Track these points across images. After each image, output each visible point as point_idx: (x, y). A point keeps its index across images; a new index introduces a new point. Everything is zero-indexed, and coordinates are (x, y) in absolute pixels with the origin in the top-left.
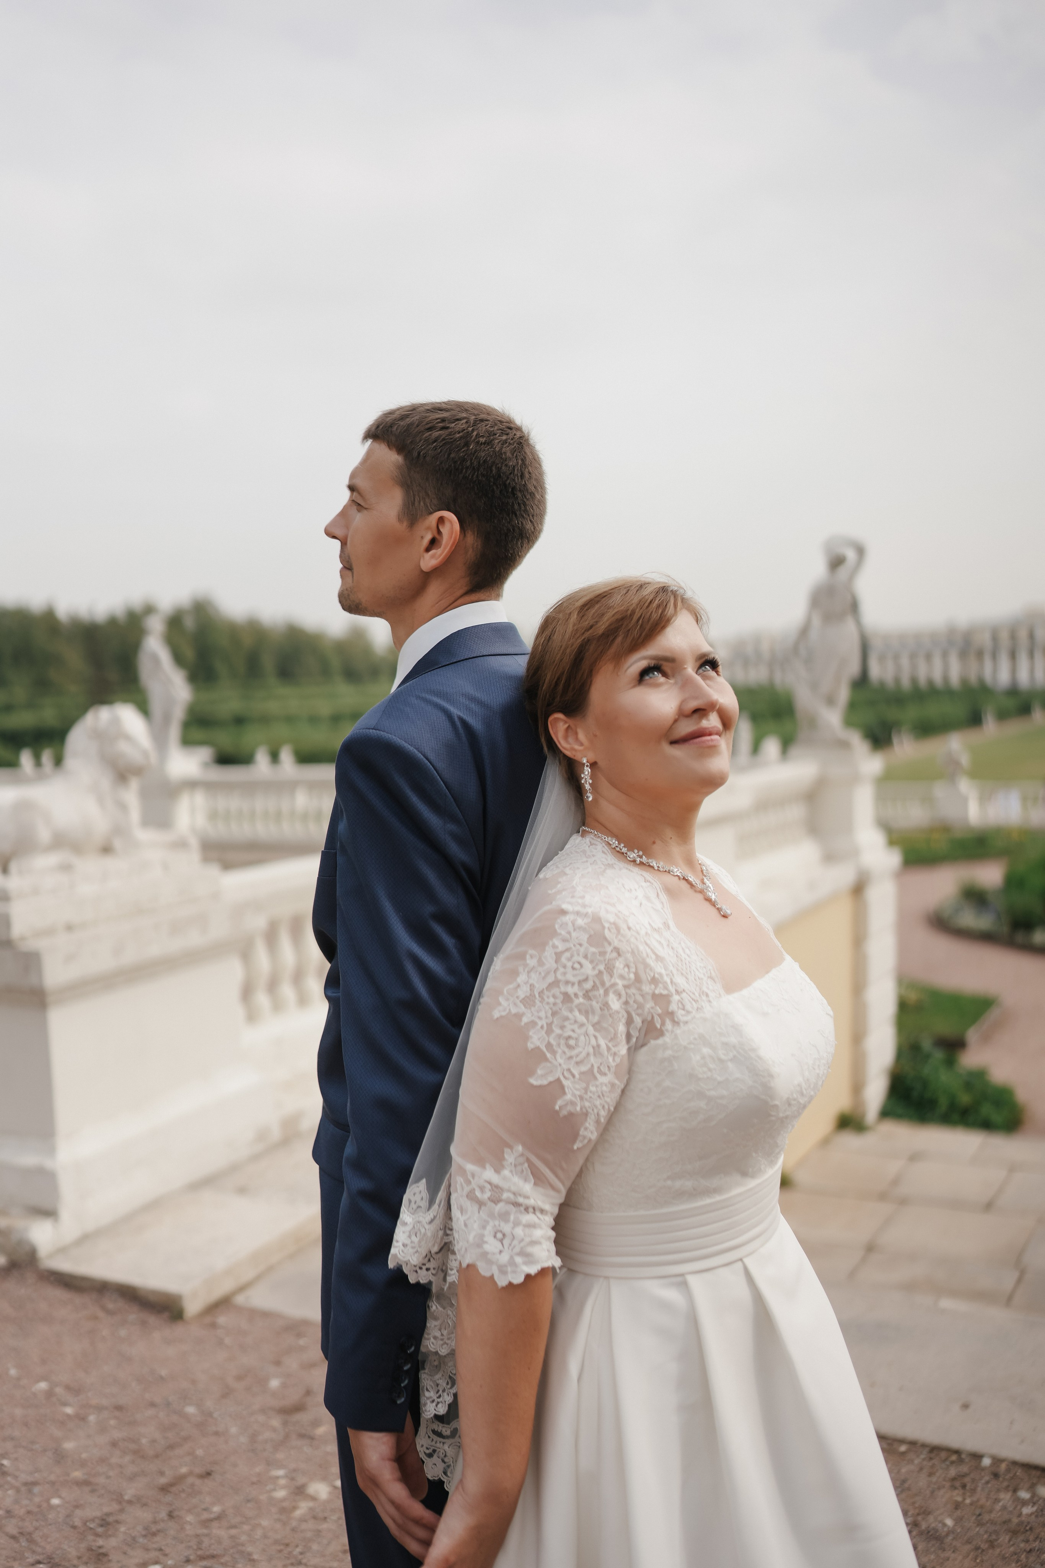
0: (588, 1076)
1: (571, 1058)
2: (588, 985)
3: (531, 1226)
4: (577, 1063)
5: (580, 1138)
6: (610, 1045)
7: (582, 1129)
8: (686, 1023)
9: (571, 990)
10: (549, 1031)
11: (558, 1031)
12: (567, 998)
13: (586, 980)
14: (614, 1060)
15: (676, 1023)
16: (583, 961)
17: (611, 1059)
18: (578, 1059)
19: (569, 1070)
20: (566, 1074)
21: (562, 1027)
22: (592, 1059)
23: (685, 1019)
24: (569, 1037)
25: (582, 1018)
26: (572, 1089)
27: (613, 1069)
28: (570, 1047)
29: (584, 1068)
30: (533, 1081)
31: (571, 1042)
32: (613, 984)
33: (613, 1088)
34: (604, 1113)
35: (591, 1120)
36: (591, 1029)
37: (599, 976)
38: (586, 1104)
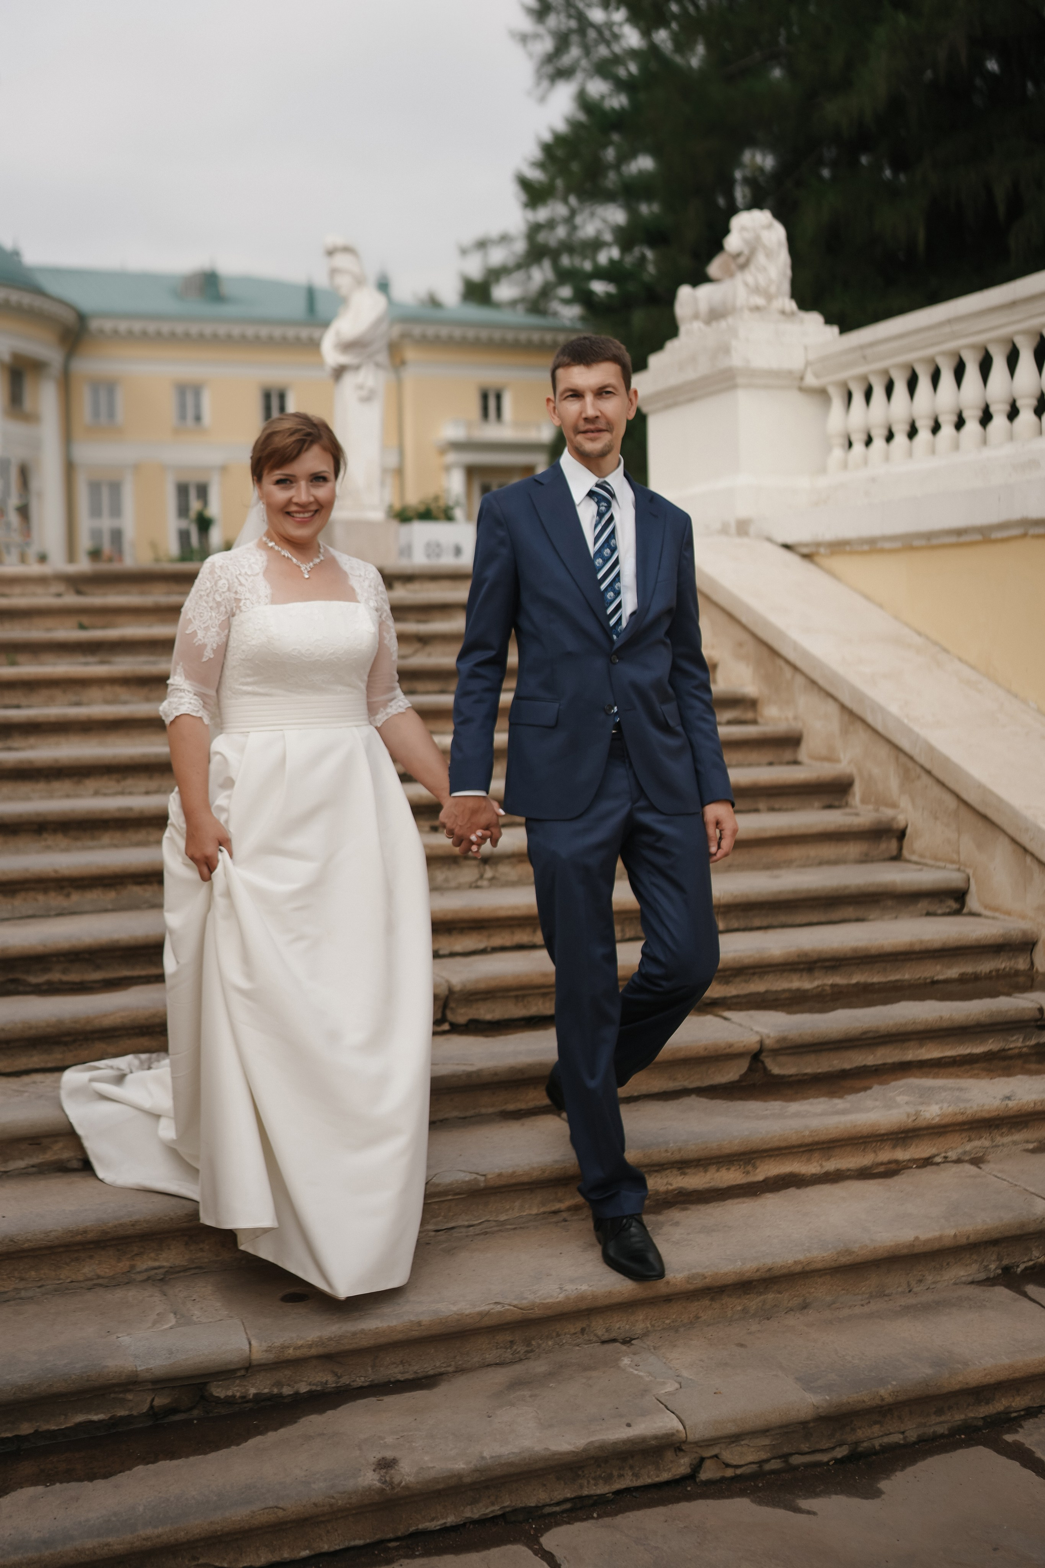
0: (207, 629)
1: (201, 621)
2: (208, 591)
3: (181, 697)
4: (204, 623)
5: (205, 656)
6: (217, 615)
7: (205, 652)
8: (245, 612)
9: (202, 593)
10: (194, 611)
11: (197, 610)
12: (201, 596)
13: (207, 589)
14: (218, 622)
15: (241, 611)
16: (207, 581)
17: (217, 621)
18: (204, 622)
19: (200, 626)
20: (199, 628)
21: (199, 609)
22: (209, 621)
23: (244, 610)
24: (201, 613)
25: (205, 605)
26: (200, 634)
27: (218, 625)
28: (201, 617)
29: (206, 625)
30: (187, 632)
31: (202, 615)
32: (217, 590)
33: (218, 634)
34: (215, 645)
35: (209, 648)
36: (209, 609)
37: (212, 587)
38: (206, 640)
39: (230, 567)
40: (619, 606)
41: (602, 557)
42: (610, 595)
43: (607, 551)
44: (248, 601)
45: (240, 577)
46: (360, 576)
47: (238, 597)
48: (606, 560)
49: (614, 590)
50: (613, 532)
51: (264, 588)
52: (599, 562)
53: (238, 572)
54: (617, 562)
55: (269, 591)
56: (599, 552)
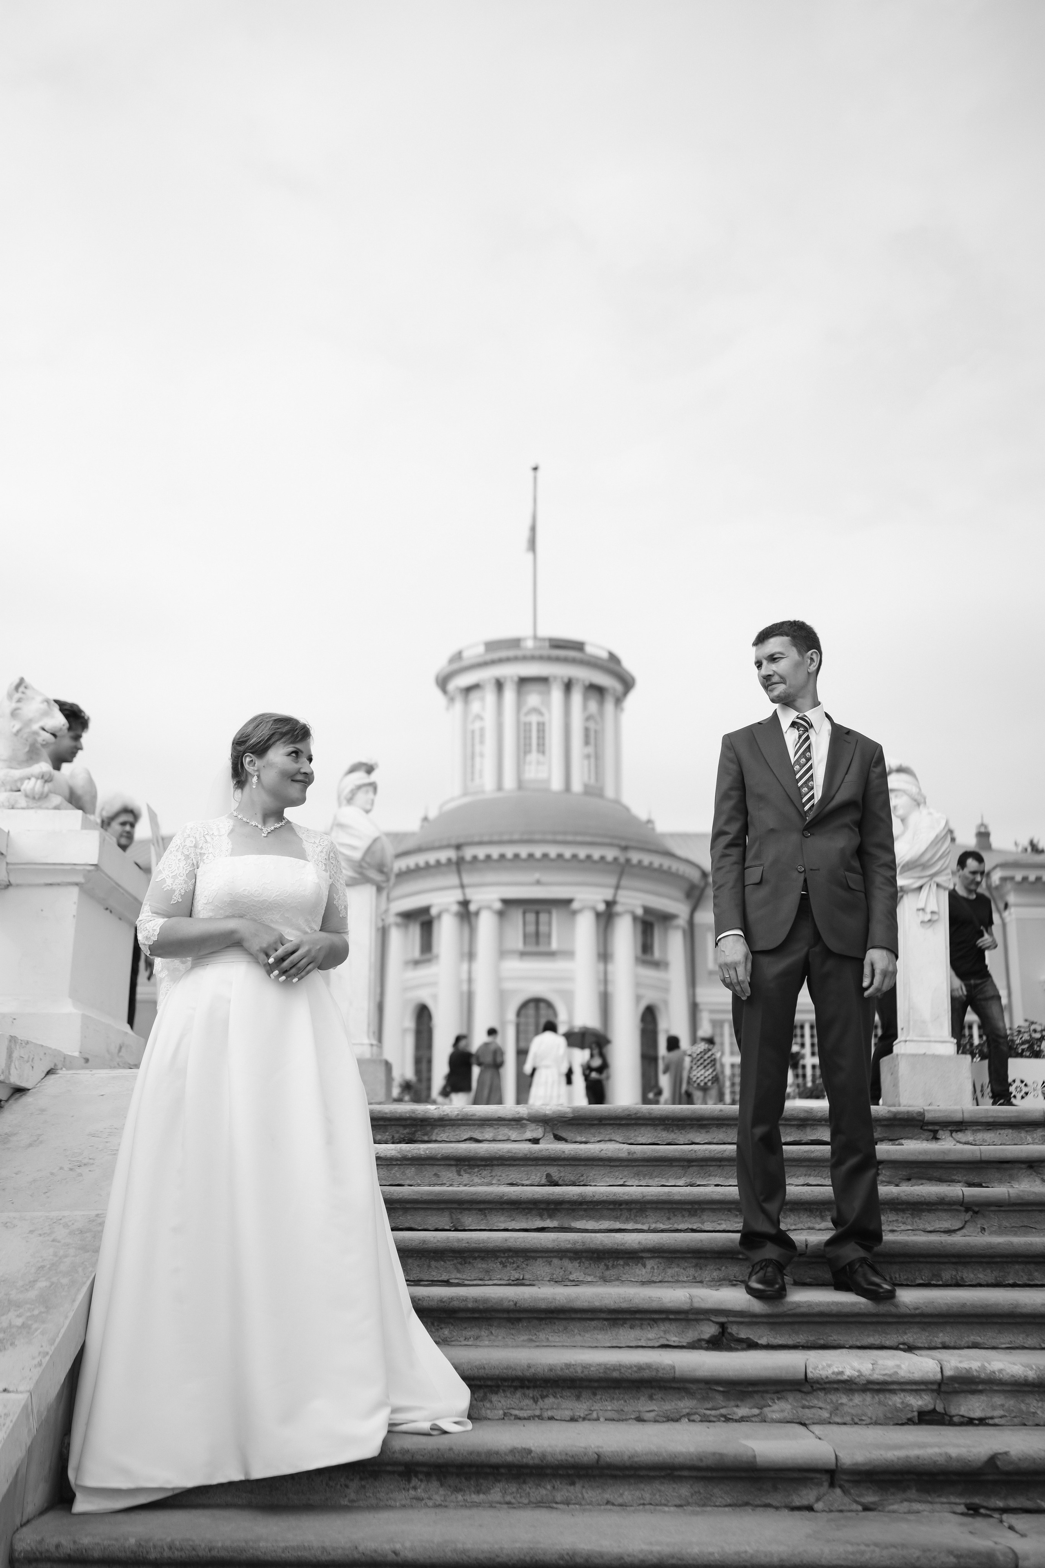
0: (175, 877)
1: (170, 871)
2: (178, 847)
6: (184, 867)
7: (174, 896)
14: (185, 872)
15: (204, 863)
19: (168, 875)
20: (167, 877)
21: (168, 861)
22: (176, 871)
23: (207, 862)
24: (169, 864)
25: (175, 858)
26: (169, 881)
27: (185, 875)
29: (174, 874)
31: (170, 866)
32: (185, 846)
33: (186, 882)
34: (183, 891)
35: (177, 892)
36: (177, 862)
37: (181, 843)
38: (174, 887)
39: (199, 829)
40: (812, 797)
41: (799, 764)
42: (805, 790)
43: (803, 760)
44: (211, 855)
45: (207, 837)
46: (315, 843)
47: (202, 851)
48: (802, 766)
49: (808, 787)
50: (809, 747)
51: (226, 844)
52: (797, 768)
53: (206, 833)
54: (811, 768)
55: (230, 846)
56: (797, 761)
